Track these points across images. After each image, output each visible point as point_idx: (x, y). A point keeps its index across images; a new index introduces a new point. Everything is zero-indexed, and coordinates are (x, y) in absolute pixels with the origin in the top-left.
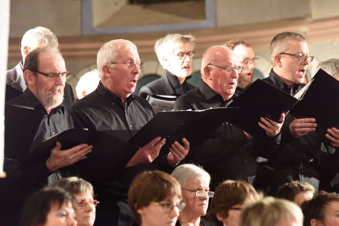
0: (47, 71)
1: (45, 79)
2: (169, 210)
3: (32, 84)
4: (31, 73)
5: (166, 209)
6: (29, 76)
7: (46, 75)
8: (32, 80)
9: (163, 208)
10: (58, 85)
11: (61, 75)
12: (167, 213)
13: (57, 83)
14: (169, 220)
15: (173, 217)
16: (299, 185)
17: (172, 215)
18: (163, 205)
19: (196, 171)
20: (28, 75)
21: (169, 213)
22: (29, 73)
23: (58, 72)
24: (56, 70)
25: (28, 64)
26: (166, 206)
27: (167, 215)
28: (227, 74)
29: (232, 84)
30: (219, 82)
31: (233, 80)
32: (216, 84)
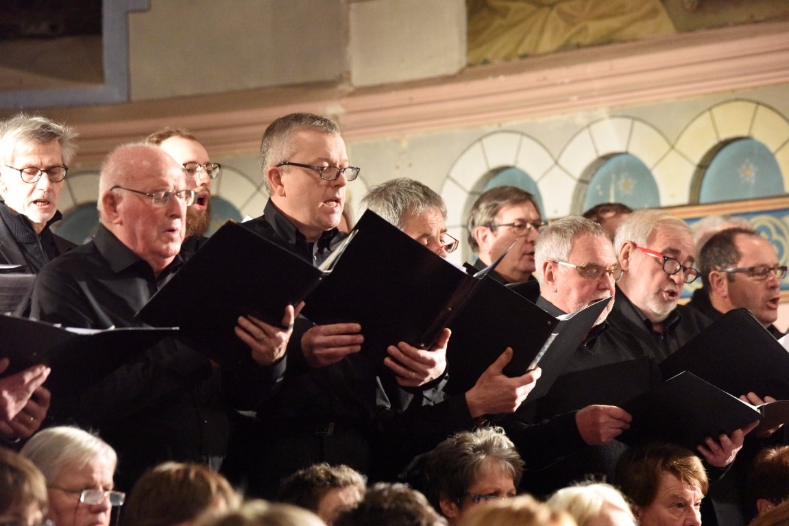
28: (157, 209)
29: (173, 230)
30: (139, 228)
31: (171, 223)
32: (132, 236)
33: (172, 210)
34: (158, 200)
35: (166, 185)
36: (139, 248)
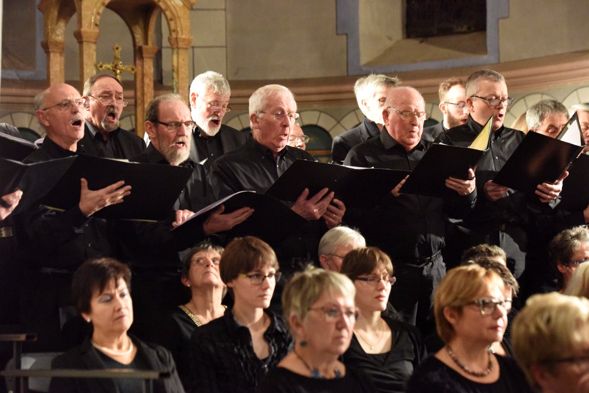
0: (168, 120)
1: (166, 129)
2: (260, 281)
3: (154, 136)
4: (152, 124)
5: (254, 281)
6: (151, 128)
7: (167, 125)
8: (152, 132)
9: (251, 280)
10: (181, 136)
11: (184, 124)
12: (257, 285)
13: (180, 133)
14: (261, 293)
15: (266, 289)
16: (487, 249)
17: (263, 287)
18: (250, 277)
19: (349, 234)
20: (149, 126)
21: (261, 284)
22: (150, 124)
23: (180, 121)
24: (178, 119)
25: (149, 114)
26: (255, 277)
27: (257, 288)
28: (405, 120)
29: (413, 132)
30: (397, 129)
31: (413, 128)
32: (394, 132)
33: (413, 121)
34: (406, 116)
35: (411, 109)
36: (397, 137)
